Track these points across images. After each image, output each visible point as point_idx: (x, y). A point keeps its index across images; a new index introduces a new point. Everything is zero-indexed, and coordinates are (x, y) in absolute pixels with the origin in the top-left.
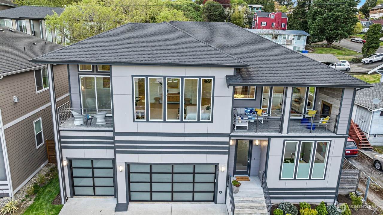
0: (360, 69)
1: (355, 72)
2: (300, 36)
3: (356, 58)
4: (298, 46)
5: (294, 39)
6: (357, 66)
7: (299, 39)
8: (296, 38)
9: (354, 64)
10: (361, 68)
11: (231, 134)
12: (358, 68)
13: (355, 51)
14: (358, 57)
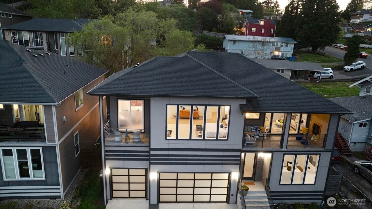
0: (342, 77)
1: (337, 80)
2: (288, 43)
3: (339, 66)
4: (286, 52)
5: (282, 46)
6: (340, 73)
7: (287, 46)
8: (284, 45)
9: (336, 71)
10: (343, 75)
11: (242, 149)
12: (340, 76)
13: (338, 57)
14: (340, 65)
